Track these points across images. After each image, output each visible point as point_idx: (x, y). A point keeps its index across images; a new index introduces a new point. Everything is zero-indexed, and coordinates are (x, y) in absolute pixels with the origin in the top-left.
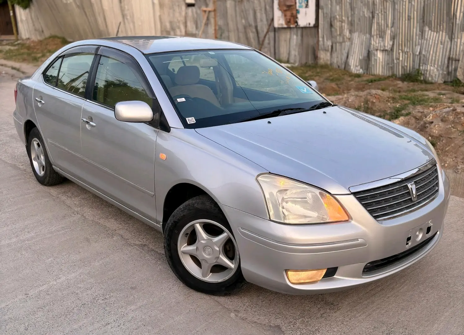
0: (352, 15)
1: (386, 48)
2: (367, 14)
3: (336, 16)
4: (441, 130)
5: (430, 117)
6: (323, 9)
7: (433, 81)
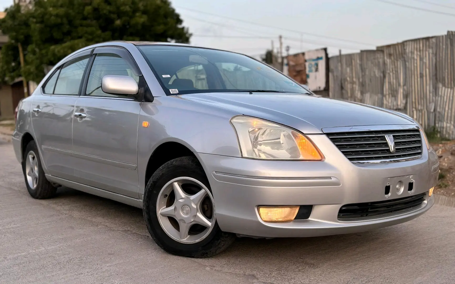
0: (363, 76)
1: (399, 107)
2: (378, 74)
3: (346, 78)
4: (451, 163)
5: (439, 152)
6: (333, 72)
7: (451, 138)
